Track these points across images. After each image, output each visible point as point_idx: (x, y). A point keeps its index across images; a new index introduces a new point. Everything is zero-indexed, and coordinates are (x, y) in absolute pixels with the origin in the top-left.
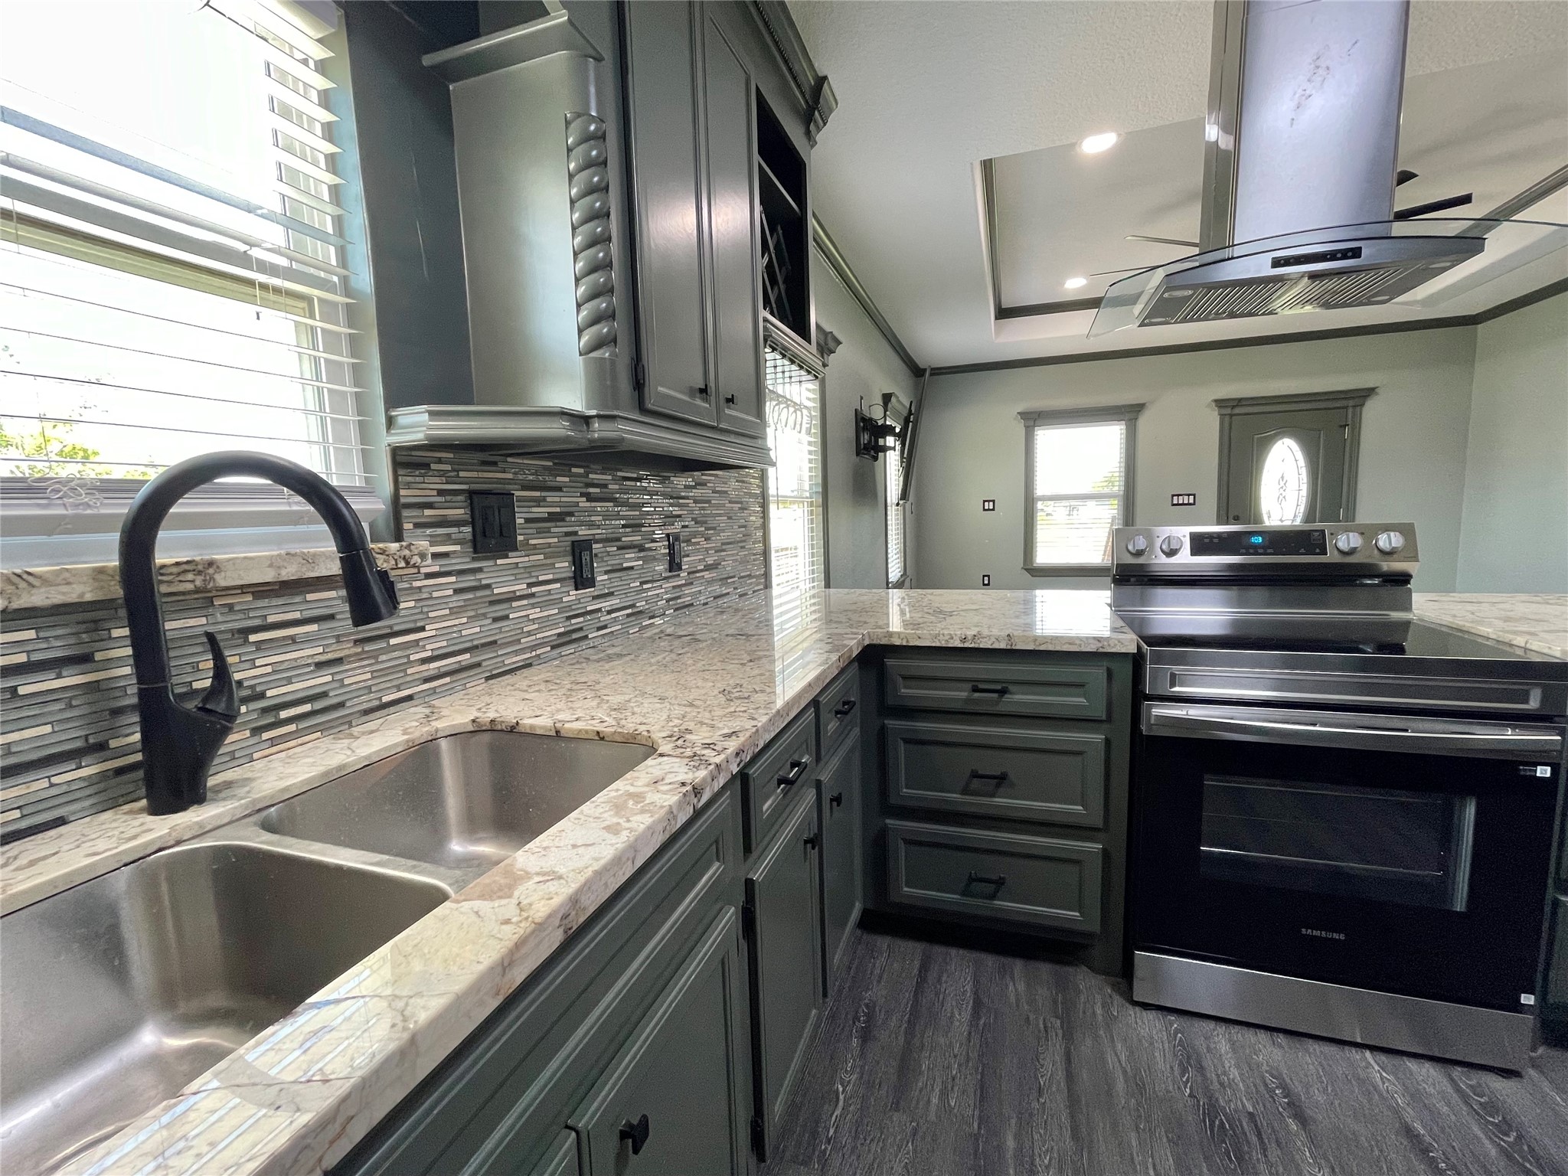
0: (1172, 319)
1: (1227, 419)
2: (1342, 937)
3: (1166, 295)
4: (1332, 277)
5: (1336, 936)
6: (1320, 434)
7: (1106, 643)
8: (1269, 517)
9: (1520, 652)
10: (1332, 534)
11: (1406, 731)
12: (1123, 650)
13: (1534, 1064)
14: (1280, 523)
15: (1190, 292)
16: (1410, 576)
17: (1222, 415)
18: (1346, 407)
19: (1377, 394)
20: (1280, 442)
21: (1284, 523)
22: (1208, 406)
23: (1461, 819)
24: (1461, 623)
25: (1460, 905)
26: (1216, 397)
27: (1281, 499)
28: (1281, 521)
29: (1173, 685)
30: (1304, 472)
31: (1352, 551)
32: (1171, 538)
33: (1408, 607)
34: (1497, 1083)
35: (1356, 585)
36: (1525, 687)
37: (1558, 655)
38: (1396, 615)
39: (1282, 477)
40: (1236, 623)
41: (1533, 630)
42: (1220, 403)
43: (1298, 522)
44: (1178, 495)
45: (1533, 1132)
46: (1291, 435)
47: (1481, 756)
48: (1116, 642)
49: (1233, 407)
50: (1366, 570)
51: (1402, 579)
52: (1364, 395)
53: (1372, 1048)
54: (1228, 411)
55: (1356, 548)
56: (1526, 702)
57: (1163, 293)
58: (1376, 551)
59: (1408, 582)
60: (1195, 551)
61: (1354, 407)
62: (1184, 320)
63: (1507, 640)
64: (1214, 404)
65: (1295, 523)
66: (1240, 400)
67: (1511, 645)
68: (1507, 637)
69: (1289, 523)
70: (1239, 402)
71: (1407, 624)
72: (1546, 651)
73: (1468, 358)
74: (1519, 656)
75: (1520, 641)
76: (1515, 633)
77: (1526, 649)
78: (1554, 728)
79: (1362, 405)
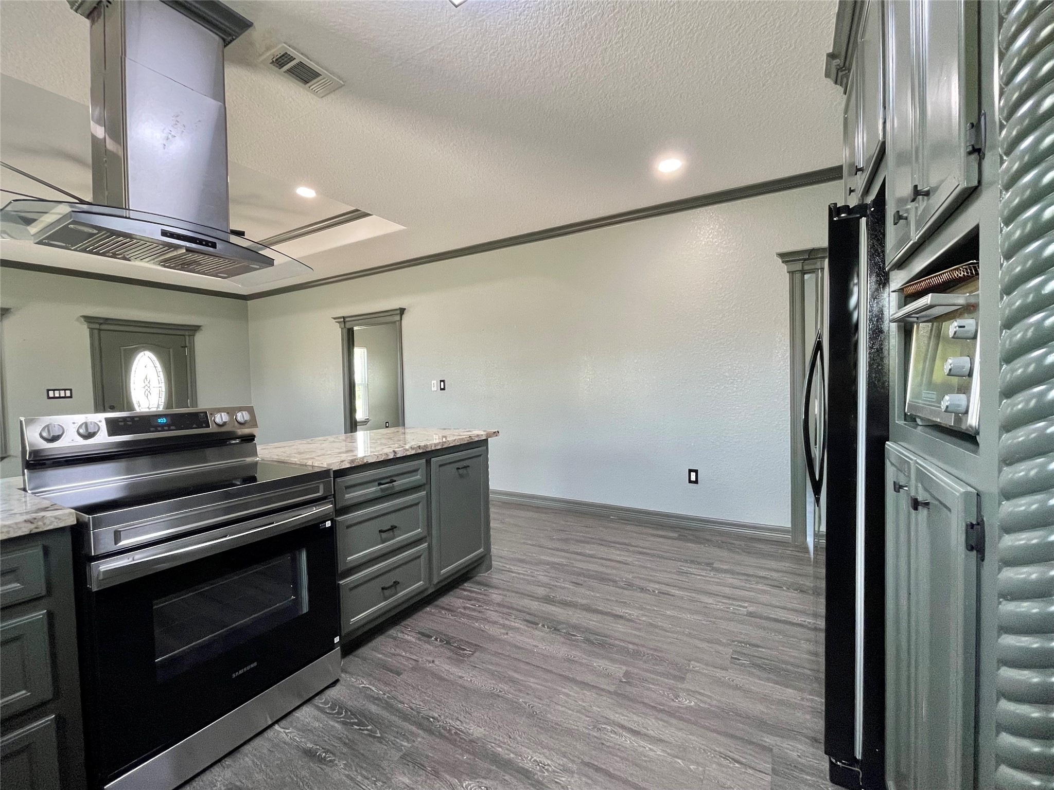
0: (72, 246)
1: (96, 332)
2: (255, 664)
3: (72, 226)
4: (200, 255)
5: (252, 666)
6: (170, 351)
7: (40, 523)
8: (139, 406)
9: (310, 468)
10: (211, 414)
11: (273, 523)
12: (62, 525)
13: (344, 671)
14: (147, 410)
15: (95, 231)
16: (255, 436)
17: (91, 330)
18: (184, 335)
19: (201, 330)
20: (142, 354)
21: (152, 410)
22: (77, 319)
23: (300, 560)
24: (283, 458)
25: (305, 609)
26: (85, 314)
27: (147, 394)
28: (148, 408)
29: (117, 541)
30: (161, 375)
31: (225, 424)
32: (89, 424)
33: (255, 454)
34: (333, 693)
35: (228, 445)
36: (317, 485)
37: (325, 466)
38: (249, 460)
39: (146, 378)
40: (130, 486)
41: (311, 456)
42: (89, 319)
43: (161, 408)
44: (54, 390)
45: (350, 703)
46: (151, 350)
47: (304, 526)
48: (53, 519)
49: (101, 324)
50: (231, 436)
51: (250, 438)
52: (196, 329)
53: (277, 722)
54: (97, 326)
55: (226, 422)
56: (318, 492)
57: (70, 224)
58: (236, 422)
59: (253, 440)
60: (111, 433)
61: (189, 336)
62: (84, 250)
63: (304, 463)
64: (82, 320)
65: (159, 410)
66: (107, 319)
67: (306, 466)
68: (304, 462)
69: (155, 410)
70: (106, 321)
71: (256, 463)
72: (321, 465)
73: (244, 316)
74: (310, 471)
75: (310, 463)
76: (307, 459)
77: (313, 466)
78: (328, 502)
79: (194, 335)
